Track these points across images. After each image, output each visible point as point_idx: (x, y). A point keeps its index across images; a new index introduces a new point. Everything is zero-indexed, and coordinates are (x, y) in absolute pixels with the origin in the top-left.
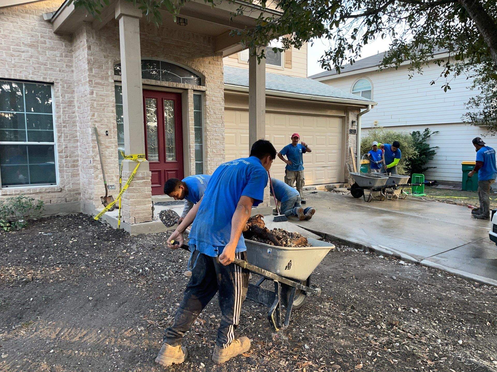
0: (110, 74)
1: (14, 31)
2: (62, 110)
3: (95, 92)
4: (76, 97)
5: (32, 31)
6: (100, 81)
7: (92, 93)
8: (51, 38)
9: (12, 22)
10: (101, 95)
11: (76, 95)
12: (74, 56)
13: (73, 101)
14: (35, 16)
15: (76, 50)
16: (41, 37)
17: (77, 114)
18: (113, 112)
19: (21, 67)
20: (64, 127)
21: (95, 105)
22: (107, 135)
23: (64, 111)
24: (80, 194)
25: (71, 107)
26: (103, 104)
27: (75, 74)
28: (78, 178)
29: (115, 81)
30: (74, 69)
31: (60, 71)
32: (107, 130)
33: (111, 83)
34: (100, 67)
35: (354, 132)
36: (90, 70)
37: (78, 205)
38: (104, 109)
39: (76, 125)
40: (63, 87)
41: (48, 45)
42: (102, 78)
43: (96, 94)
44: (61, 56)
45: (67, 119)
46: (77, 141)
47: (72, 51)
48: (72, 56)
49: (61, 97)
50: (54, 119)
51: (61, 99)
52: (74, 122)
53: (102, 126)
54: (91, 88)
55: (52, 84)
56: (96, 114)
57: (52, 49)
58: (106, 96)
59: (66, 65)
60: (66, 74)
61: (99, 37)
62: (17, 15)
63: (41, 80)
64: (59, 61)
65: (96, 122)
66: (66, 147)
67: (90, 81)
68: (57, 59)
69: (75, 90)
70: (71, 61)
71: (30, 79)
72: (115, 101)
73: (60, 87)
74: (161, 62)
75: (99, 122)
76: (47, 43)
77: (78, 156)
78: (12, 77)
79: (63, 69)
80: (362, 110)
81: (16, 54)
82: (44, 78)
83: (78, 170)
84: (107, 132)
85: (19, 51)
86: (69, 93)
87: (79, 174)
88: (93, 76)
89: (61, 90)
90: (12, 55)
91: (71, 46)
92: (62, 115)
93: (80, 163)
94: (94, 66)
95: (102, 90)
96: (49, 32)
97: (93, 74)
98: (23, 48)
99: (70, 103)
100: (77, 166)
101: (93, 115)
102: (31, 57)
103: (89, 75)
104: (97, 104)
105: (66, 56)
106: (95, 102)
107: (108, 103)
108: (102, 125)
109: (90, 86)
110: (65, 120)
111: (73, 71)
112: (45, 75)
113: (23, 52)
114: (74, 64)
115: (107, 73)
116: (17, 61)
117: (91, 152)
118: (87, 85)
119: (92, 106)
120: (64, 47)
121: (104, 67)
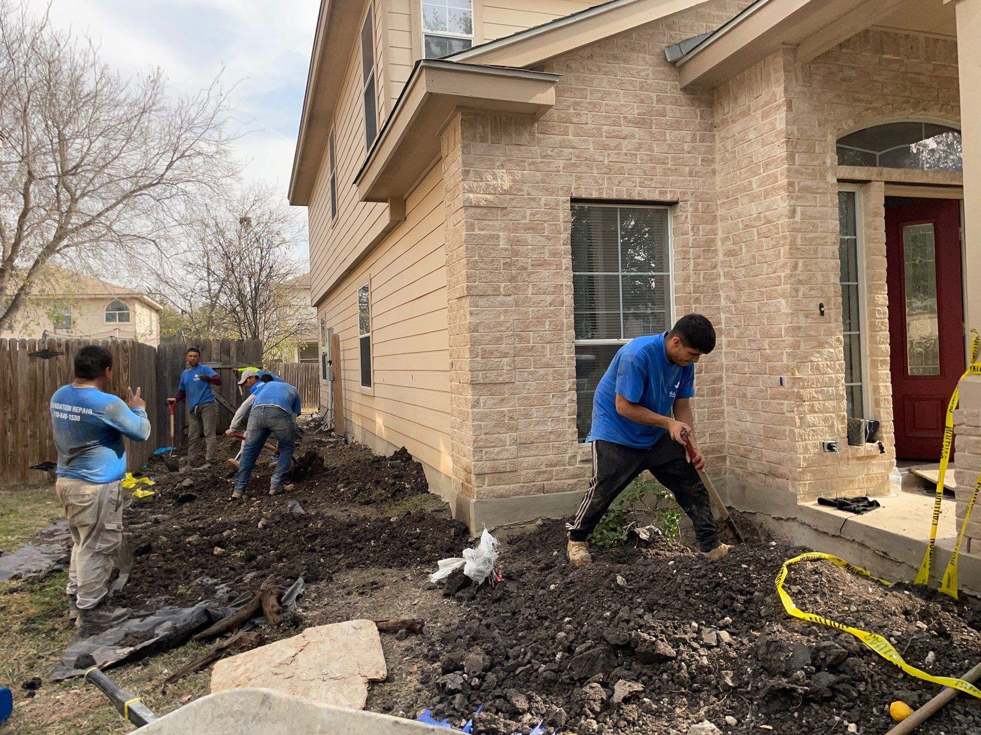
0: (828, 161)
1: (609, 93)
2: (692, 261)
3: (799, 209)
4: (720, 232)
5: (641, 88)
6: (809, 183)
7: (793, 213)
8: (675, 102)
9: (606, 73)
10: (811, 218)
11: (720, 227)
12: (717, 137)
13: (713, 241)
14: (647, 57)
15: (725, 122)
16: (658, 101)
17: (720, 271)
18: (834, 257)
19: (621, 171)
20: (697, 300)
21: (799, 242)
22: (822, 313)
23: (696, 265)
24: (724, 459)
25: (710, 255)
26: (814, 239)
27: (718, 178)
28: (721, 421)
29: (839, 181)
30: (717, 167)
31: (690, 174)
32: (821, 301)
33: (832, 185)
34: (810, 150)
36: (791, 157)
37: (723, 485)
38: (816, 251)
39: (720, 296)
40: (696, 210)
41: (668, 118)
42: (813, 176)
43: (802, 213)
44: (694, 140)
45: (702, 284)
47: (712, 127)
48: (712, 139)
49: (691, 234)
50: (673, 284)
51: (690, 237)
52: (715, 289)
53: (812, 292)
54: (792, 202)
55: (673, 204)
56: (801, 262)
57: (676, 125)
58: (820, 218)
59: (702, 160)
60: (701, 180)
61: (809, 78)
62: (615, 58)
63: (656, 197)
64: (689, 153)
65: (800, 282)
67: (791, 184)
68: (686, 146)
70: (711, 150)
71: (636, 198)
72: (838, 228)
73: (691, 209)
75: (808, 282)
76: (669, 113)
77: (720, 368)
78: (605, 196)
79: (697, 169)
81: (613, 143)
82: (661, 193)
83: (721, 401)
84: (821, 306)
85: (617, 137)
86: (706, 223)
87: (722, 412)
88: (798, 172)
89: (693, 216)
90: (605, 147)
91: (712, 114)
92: (691, 272)
93: (725, 384)
94: (799, 147)
95: (813, 203)
96: (671, 87)
97: (796, 167)
98: (625, 130)
99: (708, 247)
100: (720, 392)
101: (795, 267)
102: (640, 146)
103: (789, 170)
104: (804, 239)
105: (703, 140)
106: (800, 235)
107: (824, 234)
108: (812, 289)
109: (790, 197)
110: (698, 284)
111: (714, 172)
112: (664, 184)
113: (624, 138)
114: (718, 157)
115: (825, 163)
116: (613, 158)
117: (785, 357)
118: (784, 194)
119: (793, 246)
120: (698, 120)
121: (818, 149)
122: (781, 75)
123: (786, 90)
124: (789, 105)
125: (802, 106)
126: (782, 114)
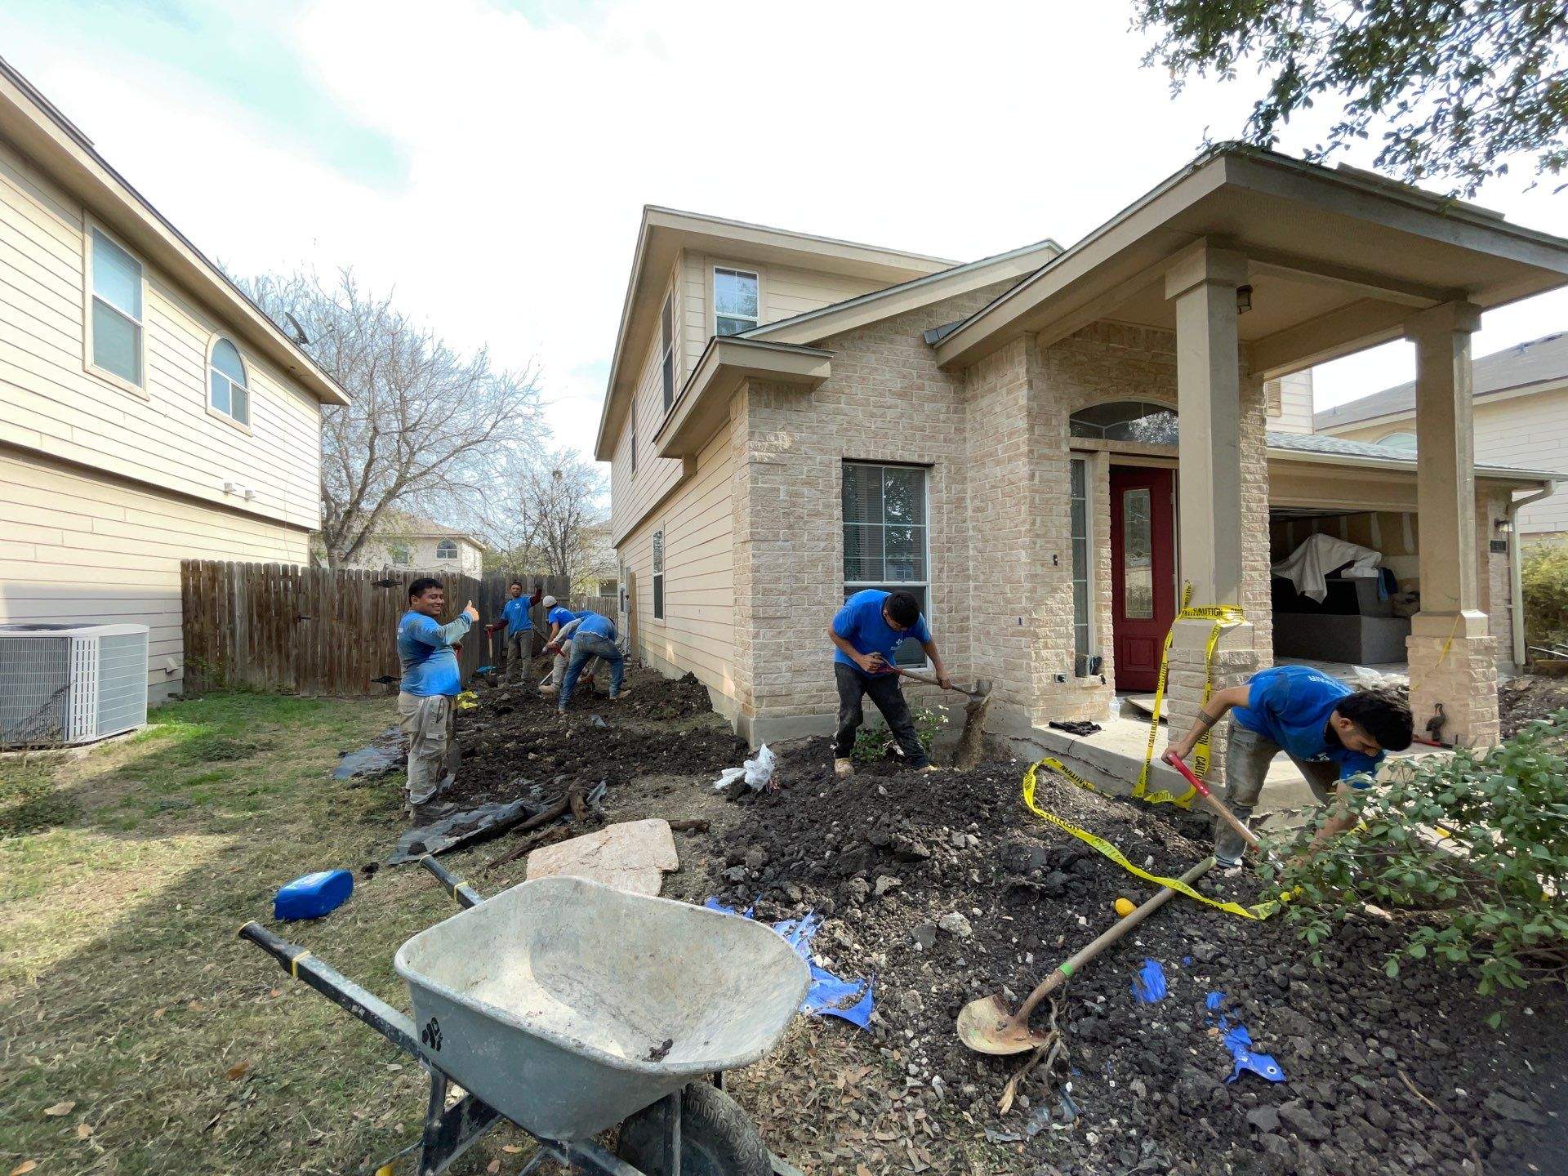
0: (1063, 433)
1: (876, 369)
2: (945, 516)
3: (1037, 473)
4: (969, 491)
5: (904, 366)
6: (1046, 451)
7: (1032, 477)
8: (933, 379)
9: (874, 352)
10: (1047, 481)
11: (969, 487)
12: (968, 410)
13: (963, 499)
14: (910, 339)
15: (975, 397)
16: (919, 377)
17: (970, 524)
18: (1066, 516)
19: (885, 436)
20: (949, 550)
21: (1037, 501)
22: (1056, 563)
23: (949, 519)
25: (961, 511)
26: (1050, 499)
27: (969, 445)
28: (968, 654)
29: (1072, 450)
30: (967, 435)
31: (945, 440)
32: (1056, 552)
34: (1047, 423)
35: (1501, 546)
36: (1031, 429)
38: (1051, 510)
39: (968, 546)
40: (949, 471)
41: (928, 391)
42: (1050, 445)
43: (1041, 476)
44: (948, 412)
45: (953, 535)
46: (968, 578)
47: (964, 400)
48: (964, 411)
49: (945, 492)
50: (929, 535)
51: (944, 495)
52: (965, 541)
53: (1048, 545)
54: (1032, 467)
55: (930, 466)
56: (1038, 519)
57: (933, 399)
58: (1055, 481)
59: (955, 429)
60: (954, 446)
61: (1047, 361)
62: (882, 339)
63: (915, 459)
64: (944, 422)
65: (1038, 536)
66: (950, 592)
67: (1031, 451)
68: (942, 417)
70: (962, 421)
71: (899, 459)
72: (1070, 491)
73: (945, 471)
75: (1044, 536)
76: (927, 387)
77: (968, 608)
78: (871, 457)
79: (951, 436)
80: (1517, 496)
81: (880, 411)
82: (919, 456)
83: (968, 638)
84: (1055, 557)
85: (882, 407)
86: (957, 483)
87: (969, 646)
88: (1036, 441)
89: (946, 476)
90: (872, 415)
91: (964, 390)
92: (945, 526)
93: (972, 623)
94: (1038, 420)
95: (1049, 469)
96: (929, 365)
97: (1036, 437)
98: (889, 400)
99: (959, 503)
100: (967, 629)
101: (1033, 523)
102: (902, 415)
103: (1029, 440)
104: (1041, 499)
105: (955, 412)
106: (1038, 495)
107: (1059, 495)
108: (1047, 542)
109: (1030, 463)
110: (950, 535)
111: (965, 439)
112: (922, 449)
113: (889, 408)
114: (968, 426)
115: (1059, 434)
116: (879, 424)
117: (1024, 600)
118: (1025, 460)
119: (1032, 504)
120: (951, 395)
121: (1054, 422)
122: (1024, 358)
123: (1028, 371)
124: (1030, 384)
125: (1040, 385)
126: (1024, 391)
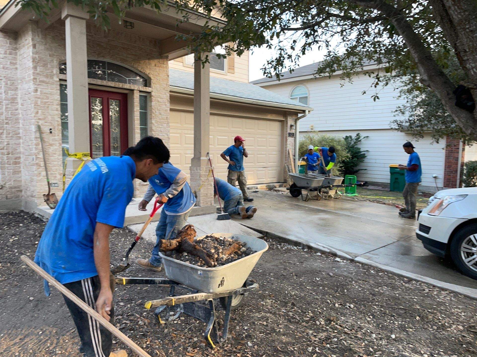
0: (55, 72)
2: (4, 107)
3: (39, 90)
4: (19, 95)
6: (44, 79)
7: (36, 91)
10: (45, 93)
11: (19, 92)
12: (18, 54)
13: (16, 98)
15: (20, 47)
17: (20, 111)
18: (57, 110)
20: (7, 123)
21: (39, 103)
22: (51, 132)
23: (6, 108)
24: (21, 191)
25: (14, 104)
26: (47, 102)
27: (19, 71)
28: (20, 175)
29: (60, 80)
30: (18, 66)
31: (3, 68)
32: (51, 127)
33: (56, 81)
34: (45, 65)
35: (292, 135)
36: (35, 68)
37: (20, 202)
38: (48, 107)
39: (19, 122)
40: (7, 84)
42: (47, 76)
43: (41, 91)
44: (5, 53)
45: (10, 116)
46: (20, 138)
47: (16, 49)
48: (16, 54)
49: (4, 94)
52: (17, 119)
53: (46, 124)
54: (36, 86)
56: (40, 111)
58: (50, 94)
59: (10, 63)
60: (10, 71)
61: (45, 36)
64: (2, 58)
65: (39, 119)
66: (8, 144)
67: (34, 79)
69: (19, 87)
70: (15, 59)
72: (59, 99)
73: (4, 84)
74: (108, 62)
75: (44, 119)
77: (20, 153)
79: (7, 66)
80: (300, 115)
83: (20, 167)
84: (51, 129)
86: (12, 90)
87: (20, 171)
88: (38, 74)
89: (4, 86)
91: (16, 43)
92: (4, 111)
93: (22, 160)
94: (39, 64)
95: (47, 88)
97: (38, 72)
99: (13, 100)
100: (19, 163)
101: (37, 113)
103: (34, 73)
104: (42, 102)
105: (10, 54)
106: (39, 100)
107: (52, 101)
108: (46, 122)
109: (34, 84)
110: (7, 116)
111: (16, 69)
114: (18, 62)
115: (52, 72)
117: (34, 149)
118: (32, 82)
119: (36, 104)
120: (8, 45)
121: (49, 66)
122: (30, 33)
123: (33, 39)
124: (34, 46)
125: (40, 47)
126: (31, 49)
